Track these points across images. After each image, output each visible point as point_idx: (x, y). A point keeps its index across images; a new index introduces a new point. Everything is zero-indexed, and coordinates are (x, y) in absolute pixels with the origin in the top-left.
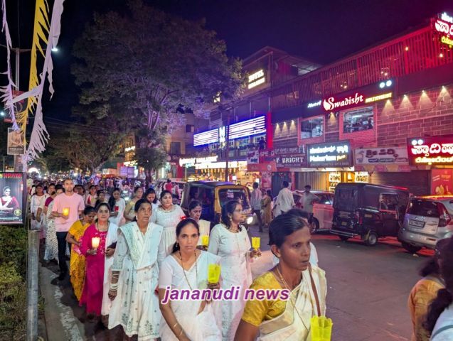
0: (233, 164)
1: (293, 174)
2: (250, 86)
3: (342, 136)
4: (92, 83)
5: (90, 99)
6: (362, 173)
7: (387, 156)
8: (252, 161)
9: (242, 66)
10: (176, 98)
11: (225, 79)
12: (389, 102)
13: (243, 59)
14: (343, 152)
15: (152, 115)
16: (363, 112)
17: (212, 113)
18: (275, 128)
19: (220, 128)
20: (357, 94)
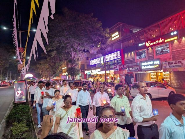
0: (108, 72)
1: (134, 74)
2: (113, 39)
3: (155, 57)
6: (166, 72)
7: (178, 64)
8: (116, 70)
9: (109, 31)
10: (83, 46)
11: (102, 37)
12: (176, 41)
13: (109, 28)
14: (157, 64)
15: (73, 54)
16: (164, 46)
17: (97, 51)
18: (125, 56)
19: (101, 57)
20: (161, 39)
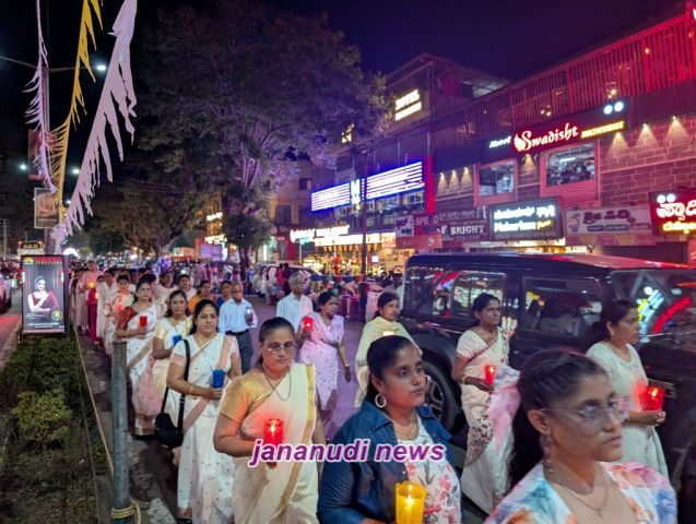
0: (373, 238)
2: (399, 116)
3: (544, 191)
4: (156, 117)
5: (155, 142)
6: (578, 248)
7: (618, 221)
8: (403, 231)
9: (386, 85)
10: (284, 138)
11: (359, 105)
12: (619, 136)
13: (387, 74)
14: (547, 216)
15: (248, 163)
16: (578, 153)
17: (339, 159)
18: (438, 181)
19: (353, 183)
20: (567, 125)
